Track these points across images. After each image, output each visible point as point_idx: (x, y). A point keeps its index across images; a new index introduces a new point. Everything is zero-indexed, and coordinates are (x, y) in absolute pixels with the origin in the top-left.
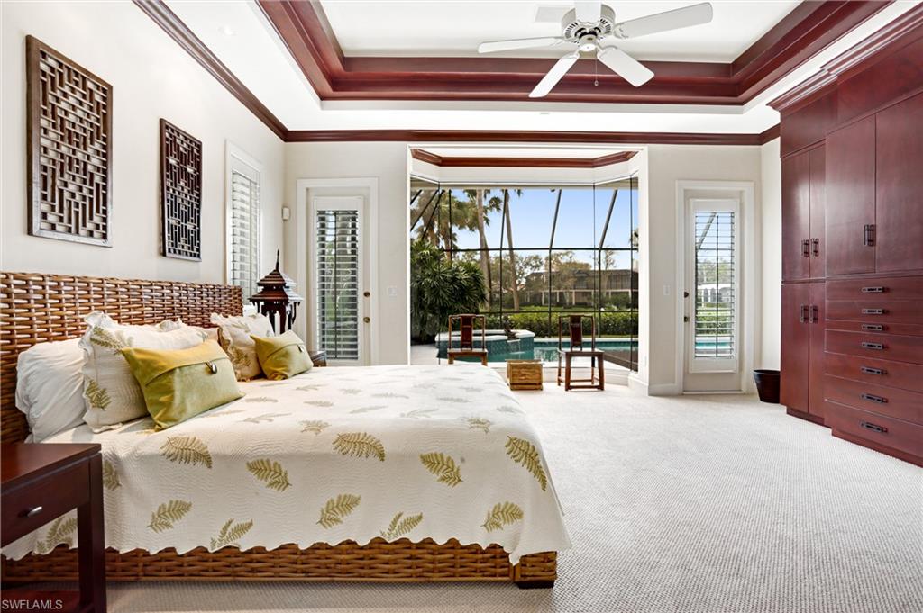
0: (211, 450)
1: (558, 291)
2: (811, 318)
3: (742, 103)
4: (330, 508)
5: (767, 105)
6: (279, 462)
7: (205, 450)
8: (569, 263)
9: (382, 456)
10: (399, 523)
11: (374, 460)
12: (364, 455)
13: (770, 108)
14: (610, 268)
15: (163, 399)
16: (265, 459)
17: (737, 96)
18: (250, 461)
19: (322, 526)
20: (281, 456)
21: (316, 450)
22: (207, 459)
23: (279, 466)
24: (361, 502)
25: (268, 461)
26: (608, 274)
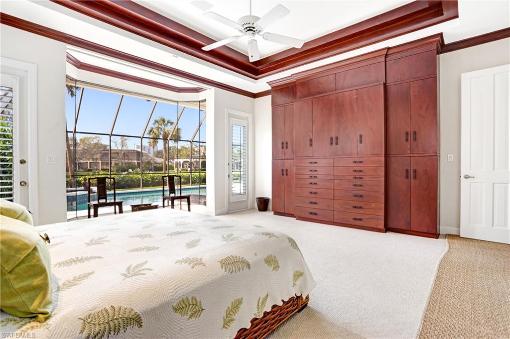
0: (137, 310)
1: (89, 161)
2: (285, 174)
3: (256, 79)
4: (228, 313)
5: (267, 83)
6: (195, 296)
7: (133, 313)
8: (96, 144)
9: (249, 266)
10: (260, 304)
11: (246, 269)
12: (241, 269)
13: (268, 84)
14: (124, 148)
15: (36, 282)
16: (185, 298)
17: (257, 75)
18: (175, 304)
19: (225, 330)
20: (196, 291)
21: (215, 277)
22: (137, 320)
23: (195, 299)
24: (243, 301)
25: (187, 298)
26: (123, 152)
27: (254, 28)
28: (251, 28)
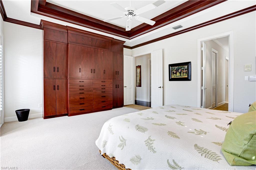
27: (133, 13)
28: (131, 13)
